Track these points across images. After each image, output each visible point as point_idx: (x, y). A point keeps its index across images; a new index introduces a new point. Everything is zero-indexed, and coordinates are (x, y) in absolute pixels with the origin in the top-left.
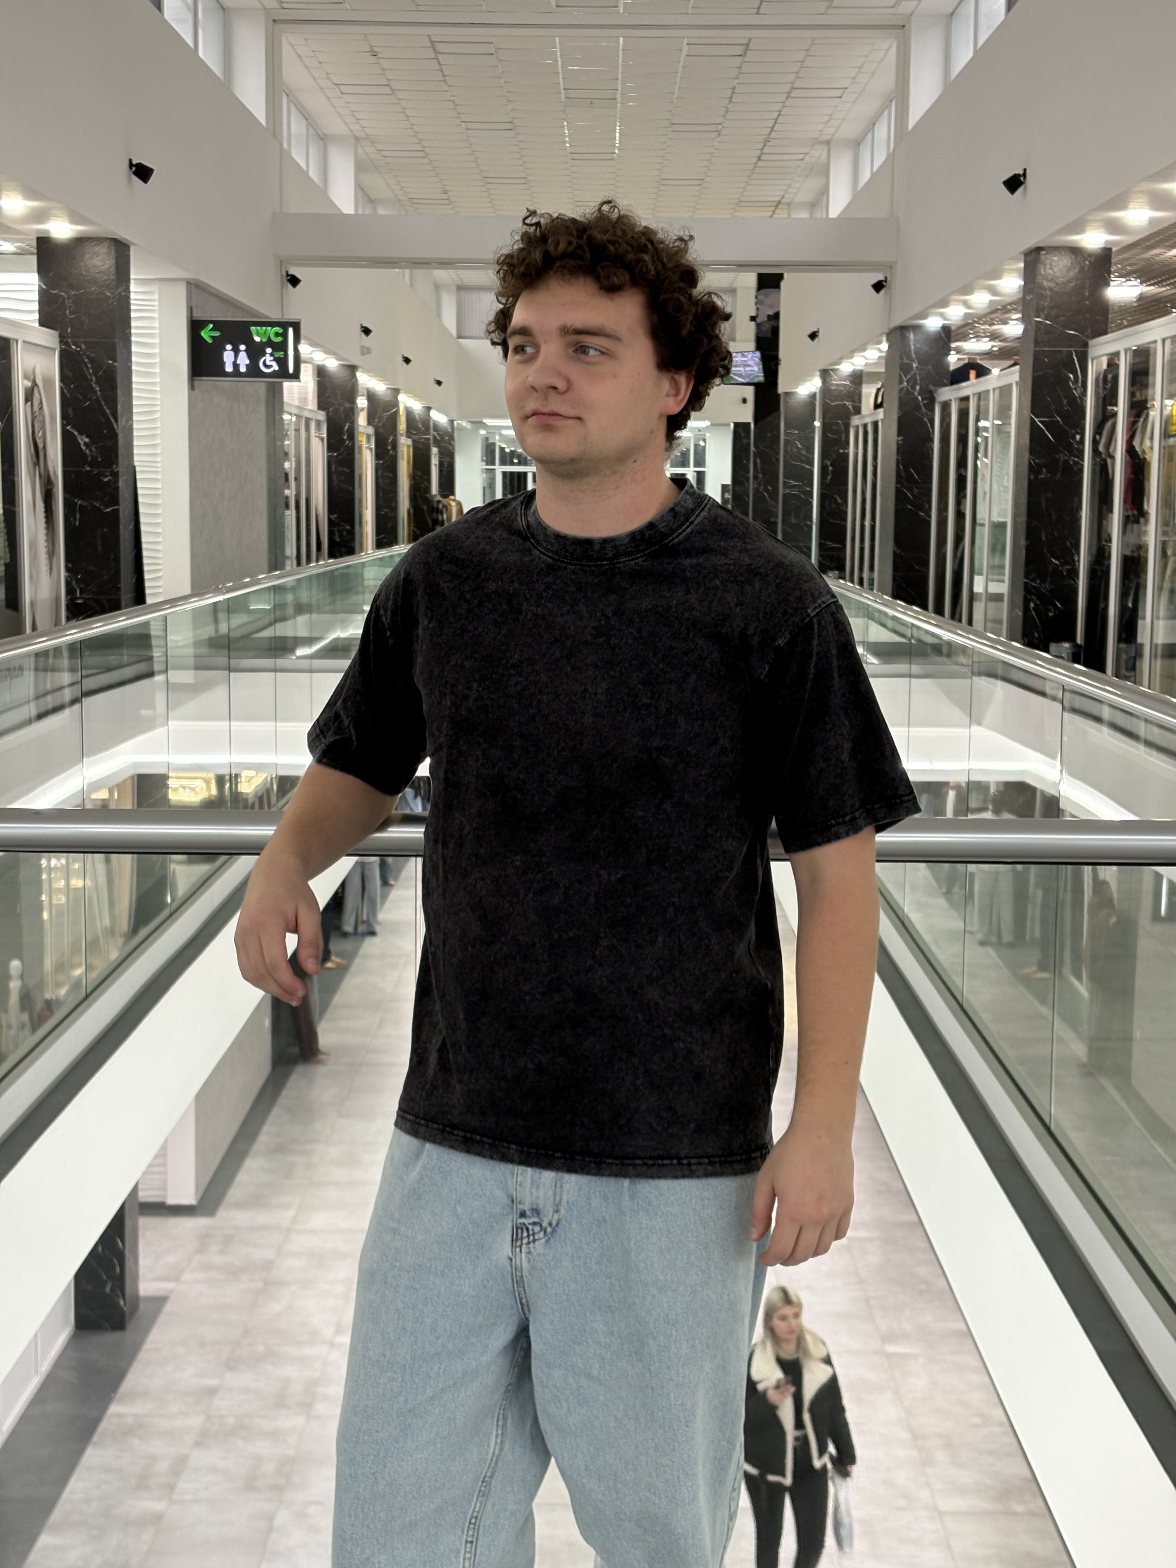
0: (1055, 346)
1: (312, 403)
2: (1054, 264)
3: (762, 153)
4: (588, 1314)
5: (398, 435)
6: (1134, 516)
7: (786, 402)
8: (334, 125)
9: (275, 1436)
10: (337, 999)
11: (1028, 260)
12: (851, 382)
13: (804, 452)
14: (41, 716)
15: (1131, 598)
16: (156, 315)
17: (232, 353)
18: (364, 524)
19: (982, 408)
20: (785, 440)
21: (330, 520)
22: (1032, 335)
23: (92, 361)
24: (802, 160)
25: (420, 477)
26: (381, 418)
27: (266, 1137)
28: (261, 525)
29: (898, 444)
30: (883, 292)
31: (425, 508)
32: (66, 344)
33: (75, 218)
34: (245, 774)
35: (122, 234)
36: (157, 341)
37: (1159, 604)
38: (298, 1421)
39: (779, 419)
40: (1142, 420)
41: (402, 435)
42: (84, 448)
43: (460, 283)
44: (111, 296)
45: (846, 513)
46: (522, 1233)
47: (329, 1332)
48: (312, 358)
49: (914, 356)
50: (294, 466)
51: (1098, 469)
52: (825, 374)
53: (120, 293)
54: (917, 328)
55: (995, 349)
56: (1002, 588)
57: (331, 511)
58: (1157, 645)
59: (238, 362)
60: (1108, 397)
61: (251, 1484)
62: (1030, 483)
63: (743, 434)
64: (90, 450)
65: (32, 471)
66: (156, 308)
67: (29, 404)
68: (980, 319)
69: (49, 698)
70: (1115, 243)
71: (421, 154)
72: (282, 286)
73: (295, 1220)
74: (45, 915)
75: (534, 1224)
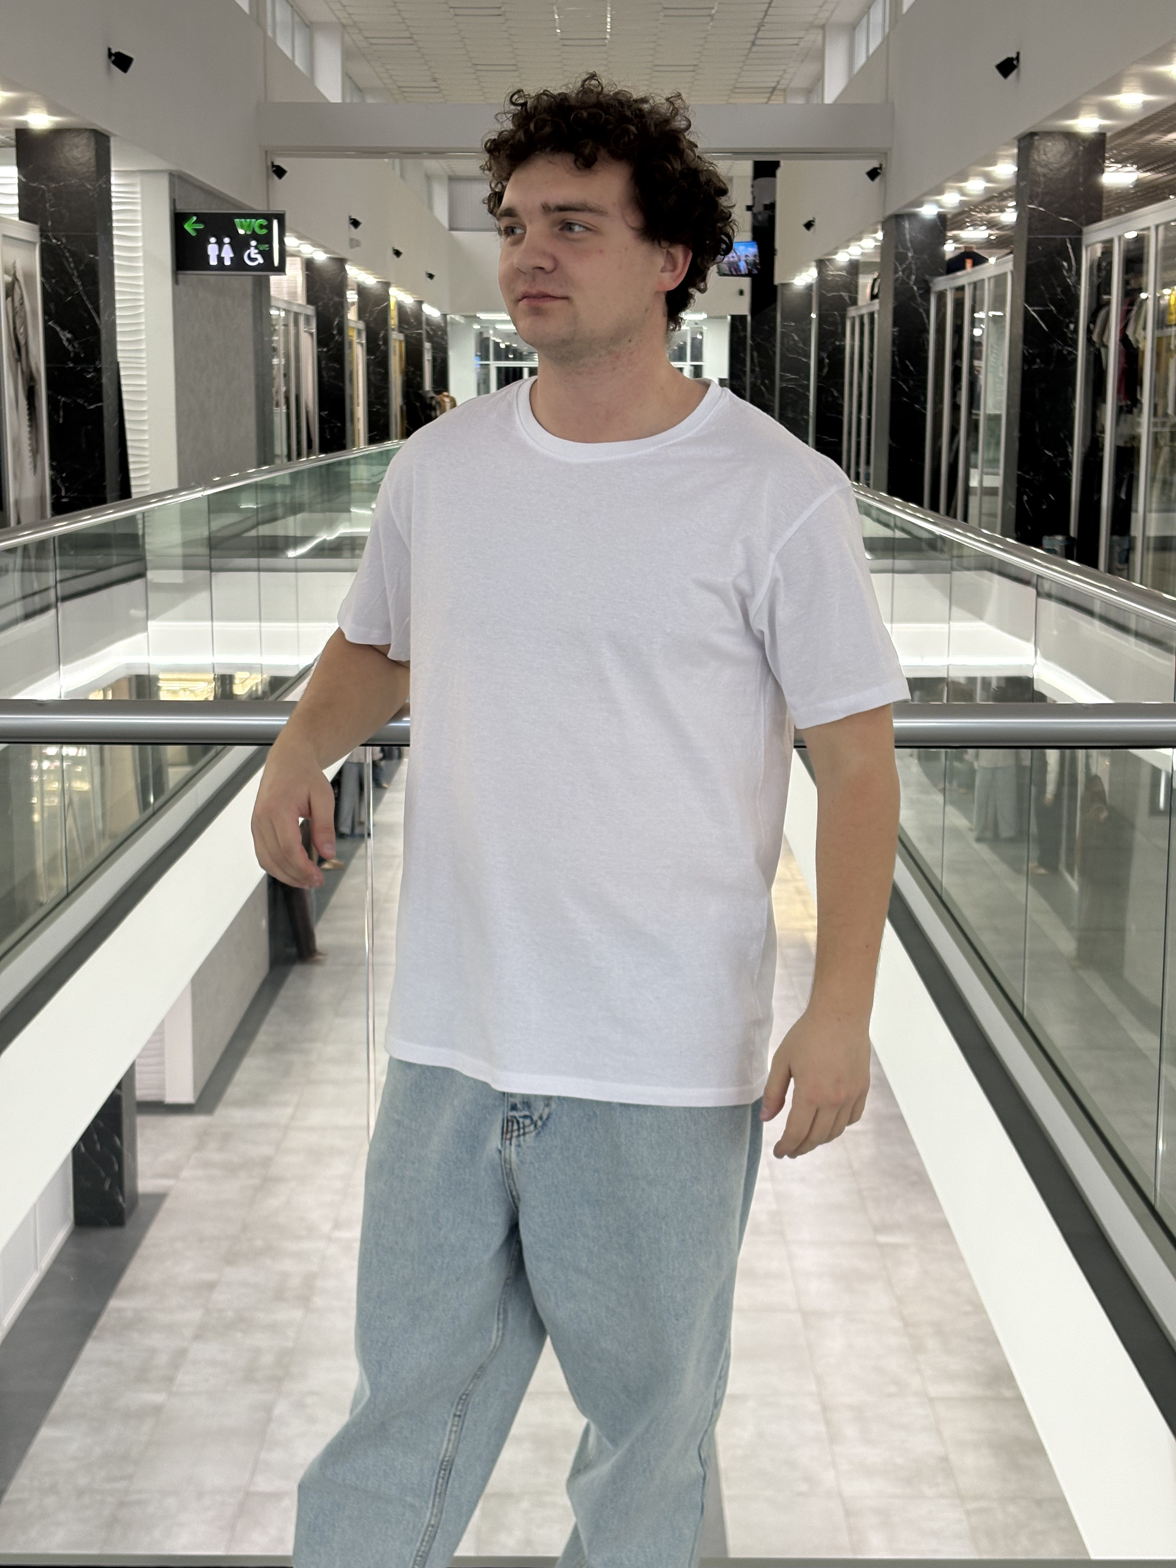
0: (1048, 234)
1: (301, 298)
2: (1047, 149)
3: (756, 38)
4: (577, 1207)
5: (390, 330)
6: (1127, 406)
7: (783, 294)
8: (318, 11)
9: (274, 1328)
10: (335, 899)
11: (1022, 145)
12: (847, 272)
13: (801, 345)
14: (28, 616)
15: (1124, 489)
16: (138, 208)
17: (216, 247)
18: (356, 420)
19: (978, 298)
20: (782, 333)
21: (320, 417)
22: (1025, 222)
23: (73, 255)
24: (797, 45)
25: (413, 372)
26: (371, 312)
27: (263, 1037)
28: (250, 422)
29: (893, 335)
30: (877, 180)
31: (418, 404)
32: (47, 238)
33: (53, 110)
34: (239, 676)
35: (102, 125)
36: (140, 234)
37: (1151, 495)
38: (297, 1314)
39: (775, 310)
40: (1135, 308)
41: (393, 330)
42: (66, 344)
43: (451, 173)
44: (92, 188)
45: (842, 406)
46: (513, 1125)
47: (326, 1227)
48: (299, 251)
49: (909, 245)
50: (283, 363)
51: (1092, 358)
52: (821, 264)
53: (100, 185)
54: (913, 216)
55: (993, 237)
56: (995, 481)
57: (321, 408)
58: (1149, 538)
59: (223, 255)
60: (1101, 287)
61: (249, 1376)
62: (1025, 374)
63: (740, 327)
64: (73, 346)
65: (14, 366)
66: (139, 201)
67: (10, 299)
68: (976, 207)
69: (37, 598)
70: (1109, 128)
71: (410, 41)
72: (268, 177)
73: (293, 1117)
74: (36, 817)
75: (525, 1117)
